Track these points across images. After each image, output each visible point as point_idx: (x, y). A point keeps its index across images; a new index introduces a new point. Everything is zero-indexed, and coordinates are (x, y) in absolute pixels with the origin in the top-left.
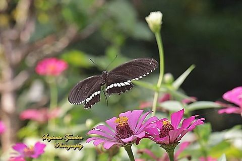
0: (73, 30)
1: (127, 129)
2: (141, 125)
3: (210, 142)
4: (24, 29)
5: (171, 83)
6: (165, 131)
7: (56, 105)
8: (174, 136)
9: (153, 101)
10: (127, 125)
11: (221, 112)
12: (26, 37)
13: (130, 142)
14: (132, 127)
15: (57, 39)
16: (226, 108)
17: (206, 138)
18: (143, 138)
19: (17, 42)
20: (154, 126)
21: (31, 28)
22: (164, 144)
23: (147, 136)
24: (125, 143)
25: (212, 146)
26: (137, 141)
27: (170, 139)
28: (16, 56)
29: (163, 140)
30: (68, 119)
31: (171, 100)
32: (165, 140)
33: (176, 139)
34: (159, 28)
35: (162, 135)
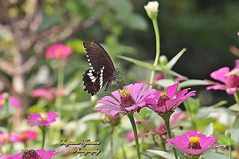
0: (76, 21)
1: (130, 99)
2: (142, 96)
3: (199, 115)
4: (33, 20)
5: (165, 64)
6: (162, 101)
7: (62, 86)
8: (170, 105)
9: (150, 79)
10: (130, 96)
11: (209, 88)
12: (34, 27)
13: (132, 110)
14: (134, 97)
15: (62, 29)
16: (213, 85)
17: (195, 112)
18: (143, 107)
19: (27, 31)
20: (152, 96)
21: (39, 19)
22: (161, 112)
23: (147, 105)
24: (128, 112)
25: (200, 119)
26: (138, 110)
27: (166, 108)
28: (26, 44)
29: (160, 109)
30: (73, 97)
31: (166, 78)
32: (162, 109)
33: (172, 108)
34: (156, 15)
35: (159, 105)
